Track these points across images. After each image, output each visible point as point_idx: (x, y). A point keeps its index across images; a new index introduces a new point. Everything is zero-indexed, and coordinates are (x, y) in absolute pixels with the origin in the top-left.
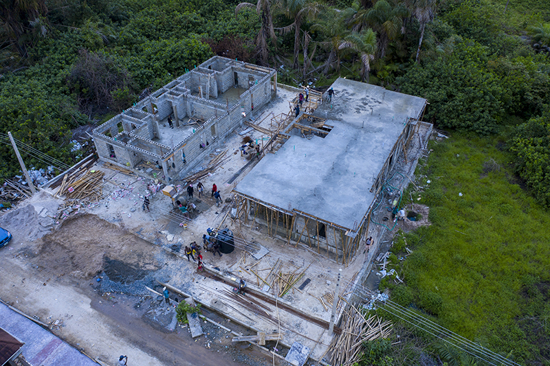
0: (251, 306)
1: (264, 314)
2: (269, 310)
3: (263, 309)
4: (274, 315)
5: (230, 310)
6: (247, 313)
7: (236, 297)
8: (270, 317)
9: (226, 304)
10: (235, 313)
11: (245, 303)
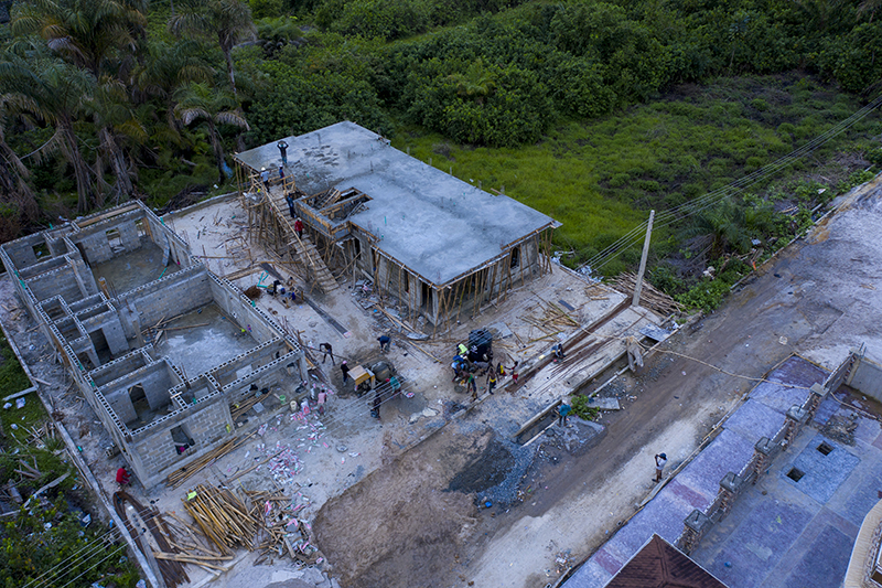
0: (584, 355)
1: (597, 347)
2: (593, 341)
3: (591, 345)
4: (600, 339)
5: (584, 373)
6: (592, 360)
7: (566, 365)
8: (603, 343)
9: (574, 375)
10: (590, 369)
11: (577, 358)
